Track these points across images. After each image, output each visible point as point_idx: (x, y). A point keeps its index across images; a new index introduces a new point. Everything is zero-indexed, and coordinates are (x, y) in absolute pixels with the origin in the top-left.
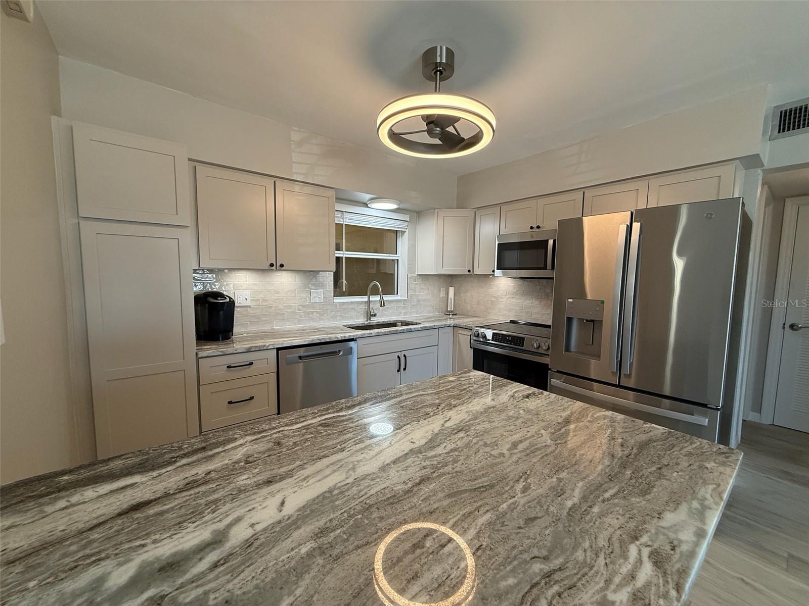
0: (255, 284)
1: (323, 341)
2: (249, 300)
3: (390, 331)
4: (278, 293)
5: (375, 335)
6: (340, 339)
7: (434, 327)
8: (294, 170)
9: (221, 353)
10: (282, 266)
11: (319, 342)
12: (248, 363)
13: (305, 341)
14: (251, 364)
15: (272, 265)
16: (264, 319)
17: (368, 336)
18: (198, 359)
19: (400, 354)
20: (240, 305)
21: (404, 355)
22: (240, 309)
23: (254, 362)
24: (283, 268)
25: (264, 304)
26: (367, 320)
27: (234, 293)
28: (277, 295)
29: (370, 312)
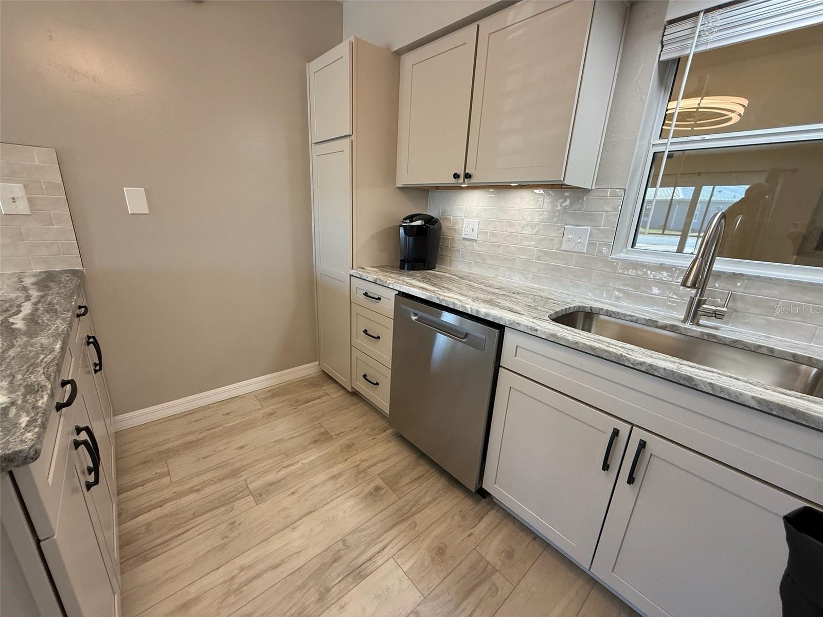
1: (444, 304)
2: (476, 230)
4: (512, 225)
9: (359, 276)
10: (469, 177)
11: (439, 303)
12: (377, 297)
13: (423, 294)
14: (379, 299)
15: (456, 176)
16: (489, 261)
17: (529, 331)
18: (350, 275)
19: (624, 429)
20: (466, 237)
21: (643, 445)
22: (467, 243)
23: (382, 298)
24: (473, 180)
25: (492, 239)
26: (684, 321)
27: (463, 220)
28: (510, 229)
29: (700, 303)
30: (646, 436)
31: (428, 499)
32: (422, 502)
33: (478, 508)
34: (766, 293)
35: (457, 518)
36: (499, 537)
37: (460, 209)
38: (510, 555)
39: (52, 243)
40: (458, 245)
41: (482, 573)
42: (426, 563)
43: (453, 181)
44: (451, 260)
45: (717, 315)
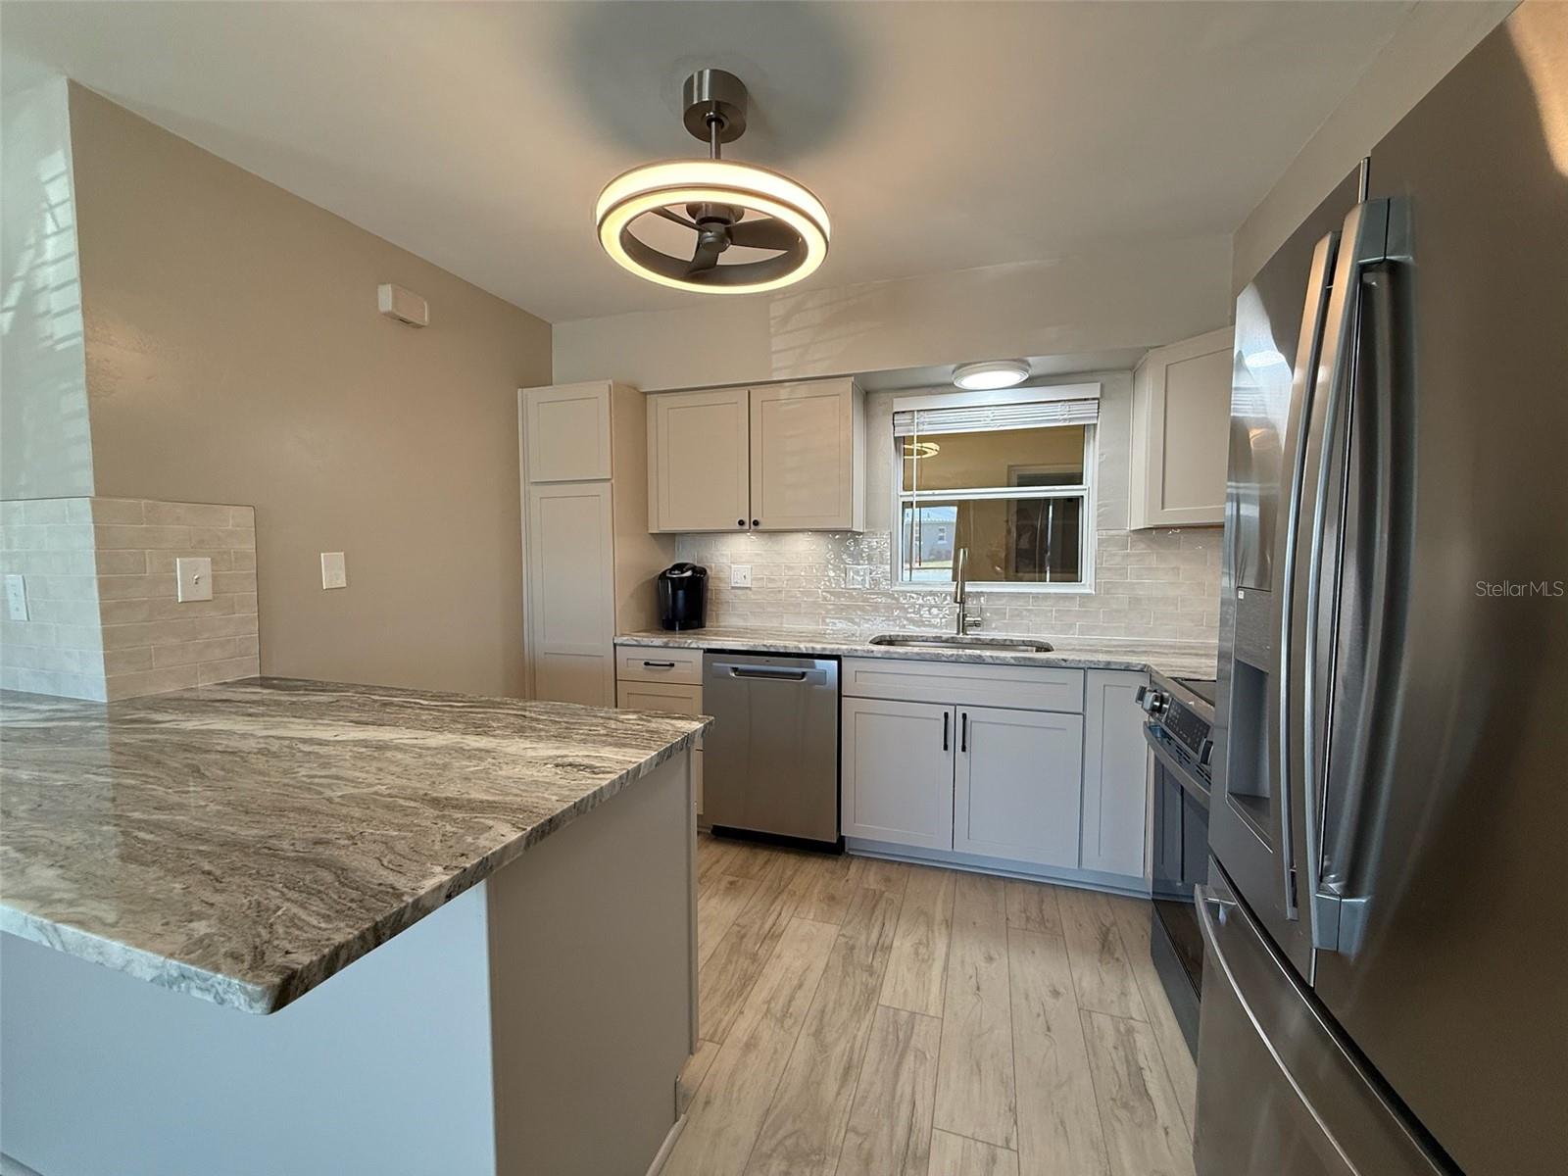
0: (757, 554)
1: (772, 650)
2: (748, 577)
3: (918, 654)
4: (790, 568)
5: (879, 655)
6: (805, 652)
7: (1064, 664)
8: (774, 366)
9: (635, 643)
10: (756, 523)
11: (766, 650)
12: (668, 663)
13: (743, 645)
14: (672, 665)
15: (741, 523)
16: (769, 609)
17: (865, 655)
18: (615, 645)
19: (950, 710)
20: (736, 585)
21: (964, 716)
22: (739, 592)
23: (676, 663)
24: (760, 527)
25: (770, 585)
26: (958, 633)
27: (730, 567)
28: (791, 573)
29: (964, 616)
30: (964, 709)
31: (789, 873)
32: (786, 877)
33: (839, 863)
34: (999, 604)
35: (828, 875)
36: (872, 874)
37: (723, 555)
38: (888, 880)
39: (229, 641)
40: (727, 596)
41: (874, 897)
42: (826, 908)
43: (737, 527)
44: (717, 615)
45: (976, 624)
